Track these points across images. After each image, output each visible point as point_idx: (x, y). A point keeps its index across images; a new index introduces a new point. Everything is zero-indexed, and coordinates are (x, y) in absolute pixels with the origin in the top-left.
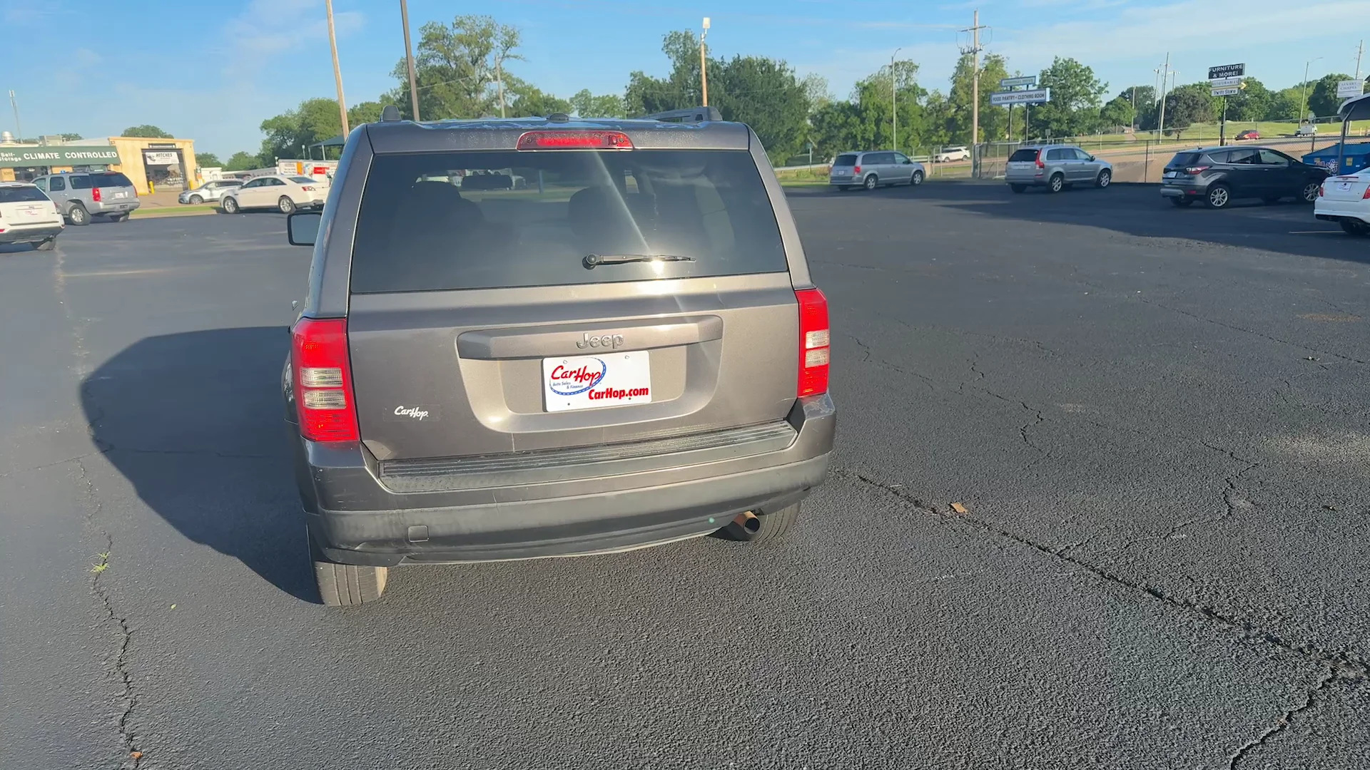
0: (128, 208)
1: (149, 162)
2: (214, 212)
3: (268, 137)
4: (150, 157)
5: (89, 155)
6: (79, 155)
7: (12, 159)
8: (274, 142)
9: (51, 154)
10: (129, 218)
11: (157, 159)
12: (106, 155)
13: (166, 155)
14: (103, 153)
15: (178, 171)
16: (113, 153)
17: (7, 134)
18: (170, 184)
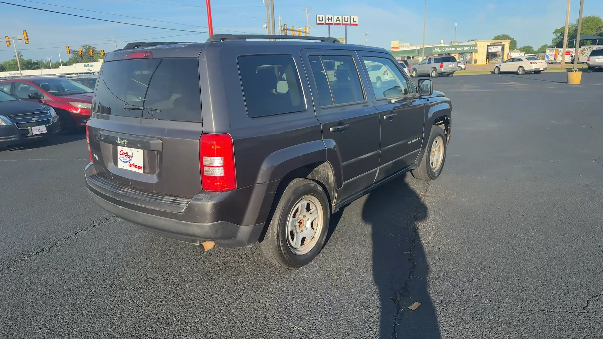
0: (452, 71)
1: (489, 51)
2: (490, 73)
3: (556, 37)
4: (490, 49)
5: (466, 48)
6: (462, 49)
7: (438, 51)
8: (559, 39)
9: (452, 48)
10: (453, 75)
11: (493, 50)
12: (472, 48)
13: (497, 48)
14: (471, 48)
15: (501, 54)
16: (475, 47)
17: (442, 41)
18: (496, 60)
